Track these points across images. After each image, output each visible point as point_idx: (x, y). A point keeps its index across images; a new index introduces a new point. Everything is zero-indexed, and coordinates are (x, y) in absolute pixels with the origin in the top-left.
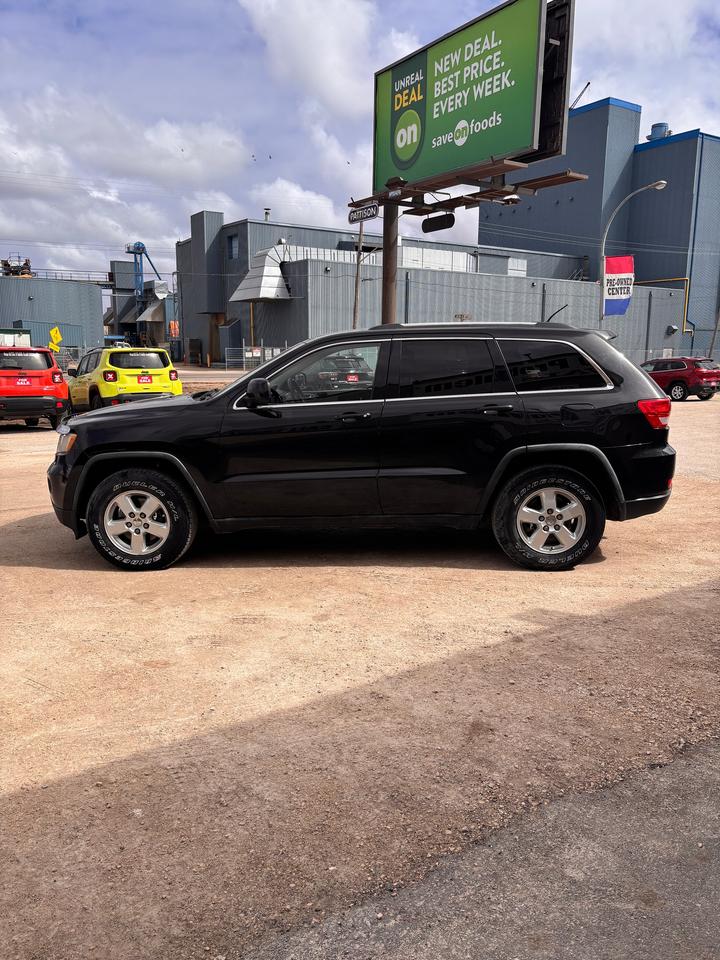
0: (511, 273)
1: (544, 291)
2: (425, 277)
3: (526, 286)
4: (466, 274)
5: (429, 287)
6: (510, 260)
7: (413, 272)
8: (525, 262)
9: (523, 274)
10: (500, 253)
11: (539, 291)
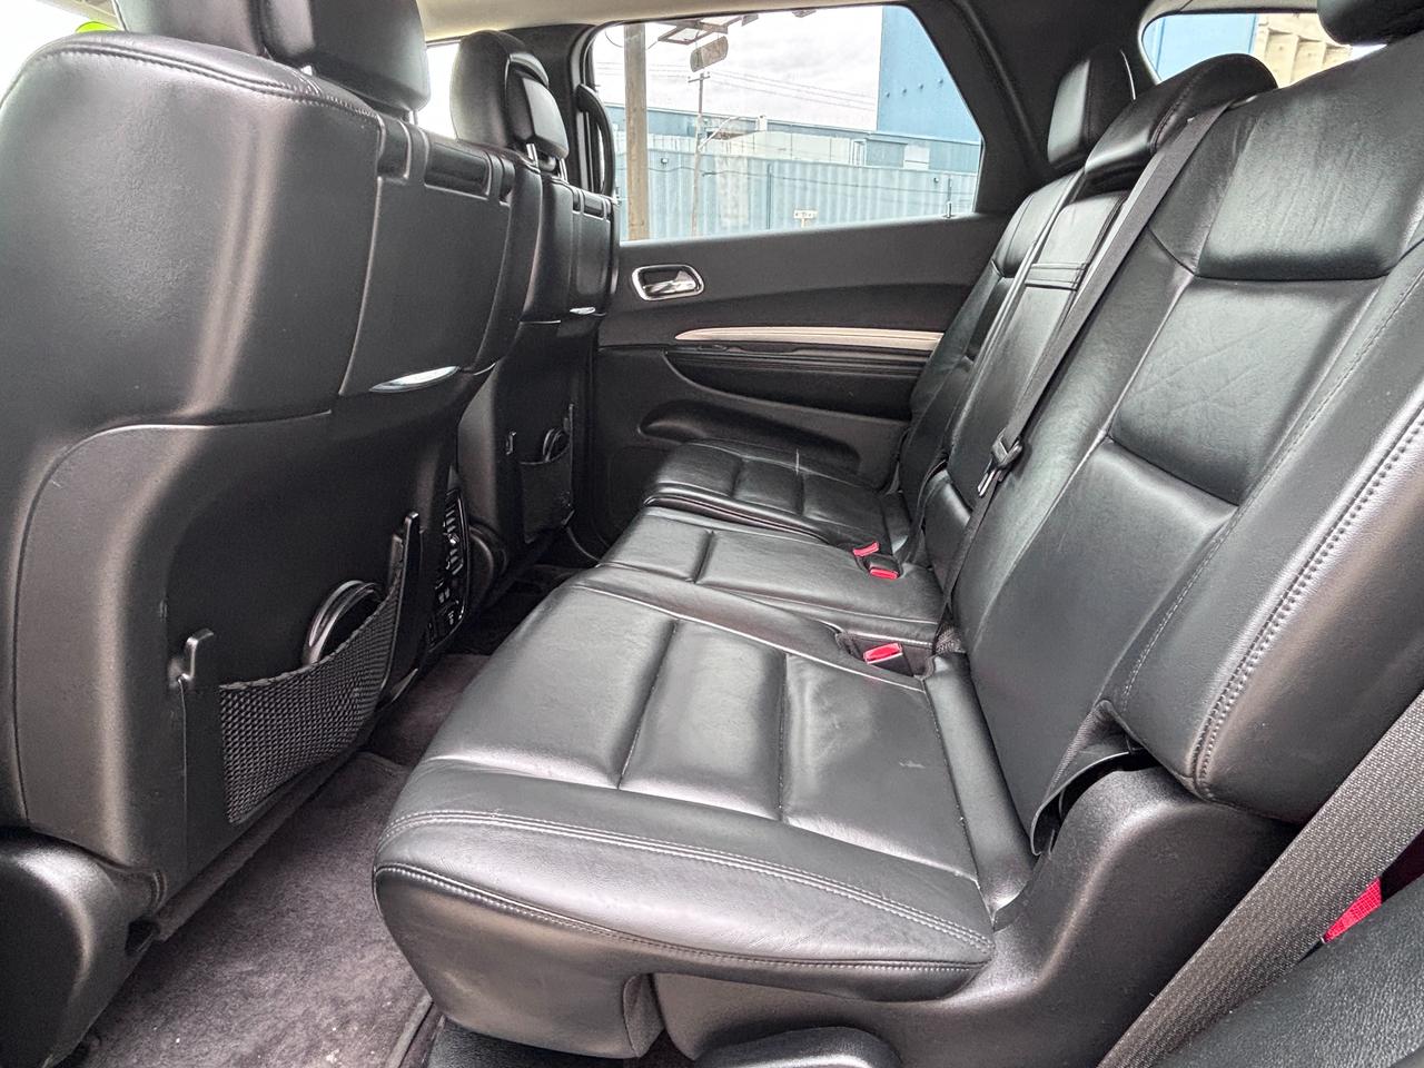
0: (907, 166)
1: (950, 188)
2: (793, 170)
3: (924, 181)
4: (847, 166)
5: (798, 183)
6: (907, 147)
7: (776, 164)
8: (927, 151)
9: (925, 167)
10: (898, 140)
11: (943, 187)
